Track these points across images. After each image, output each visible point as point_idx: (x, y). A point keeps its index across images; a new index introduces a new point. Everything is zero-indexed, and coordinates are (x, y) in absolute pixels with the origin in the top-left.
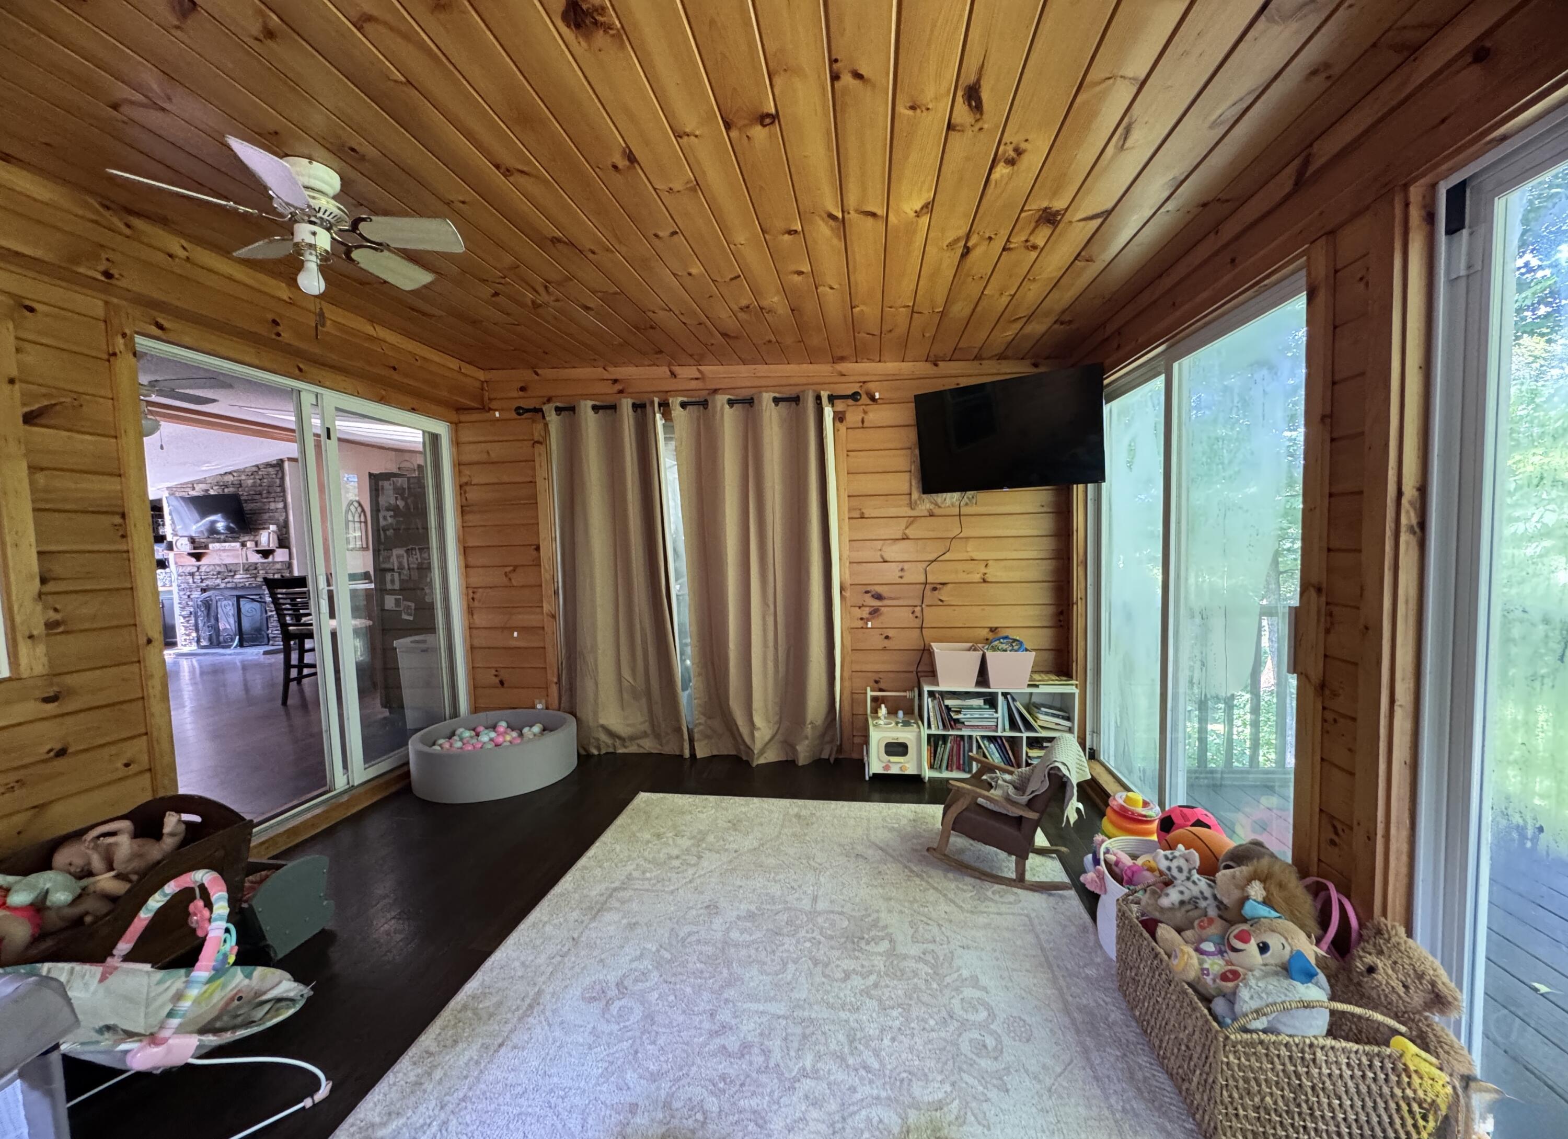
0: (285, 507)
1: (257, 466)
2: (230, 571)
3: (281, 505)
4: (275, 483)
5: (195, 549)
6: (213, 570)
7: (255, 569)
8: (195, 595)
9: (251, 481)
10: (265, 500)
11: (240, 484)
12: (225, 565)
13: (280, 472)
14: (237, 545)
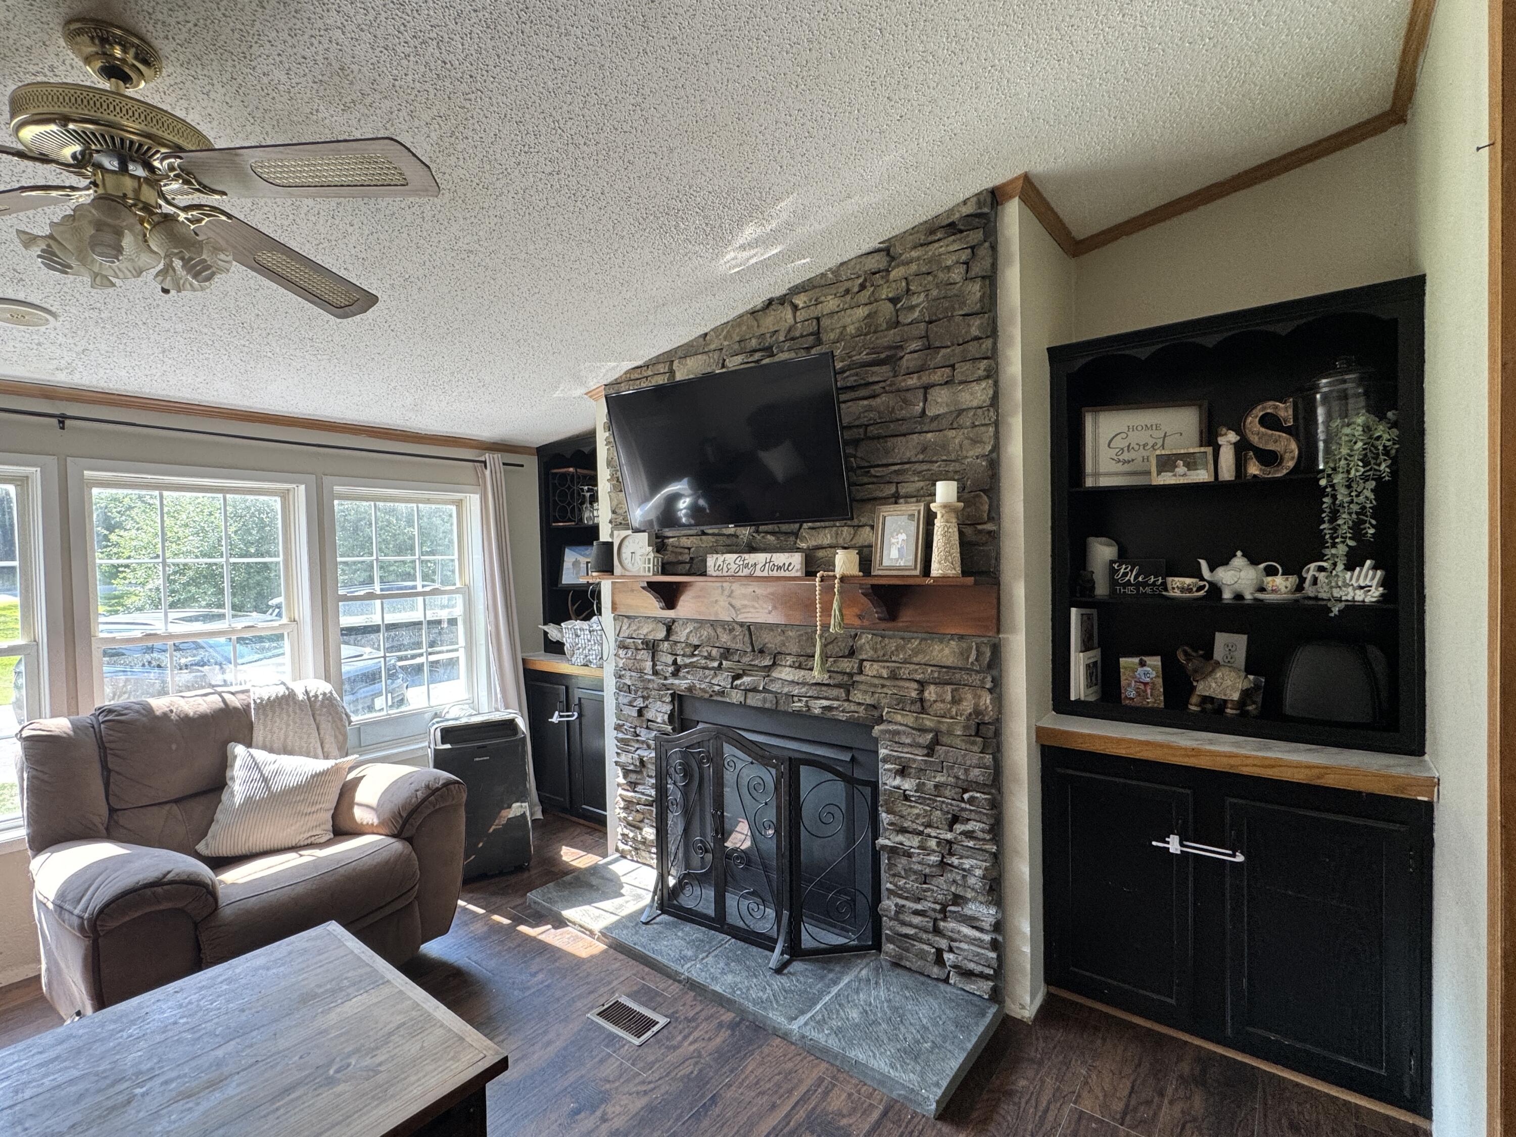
0: (998, 401)
1: (886, 248)
2: (758, 647)
3: (977, 396)
4: (960, 298)
5: (665, 569)
6: (709, 642)
7: (852, 653)
8: (660, 711)
9: (861, 312)
10: (912, 381)
11: (817, 334)
12: (749, 629)
13: (984, 251)
14: (796, 560)
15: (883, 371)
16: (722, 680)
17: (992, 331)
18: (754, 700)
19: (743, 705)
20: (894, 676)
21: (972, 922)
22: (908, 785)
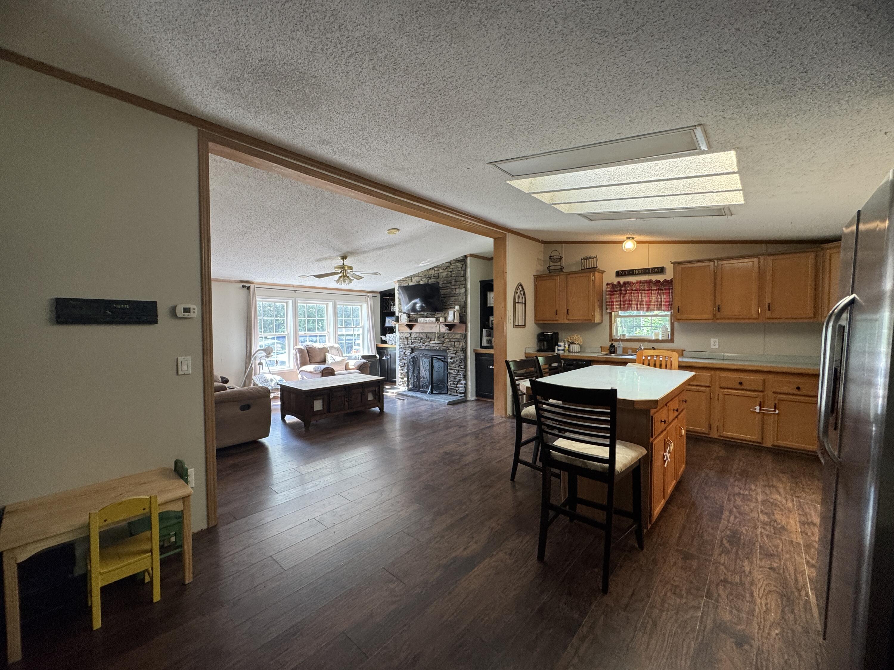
0: (466, 292)
1: (450, 262)
2: (428, 337)
3: (463, 291)
4: (460, 274)
5: (410, 321)
6: (418, 337)
7: (444, 337)
8: (408, 352)
9: (445, 273)
10: (453, 287)
11: (438, 276)
12: (426, 333)
13: (464, 266)
14: (434, 319)
15: (449, 285)
16: (421, 344)
17: (465, 280)
18: (427, 348)
19: (425, 349)
20: (450, 341)
21: (461, 384)
22: (452, 361)
